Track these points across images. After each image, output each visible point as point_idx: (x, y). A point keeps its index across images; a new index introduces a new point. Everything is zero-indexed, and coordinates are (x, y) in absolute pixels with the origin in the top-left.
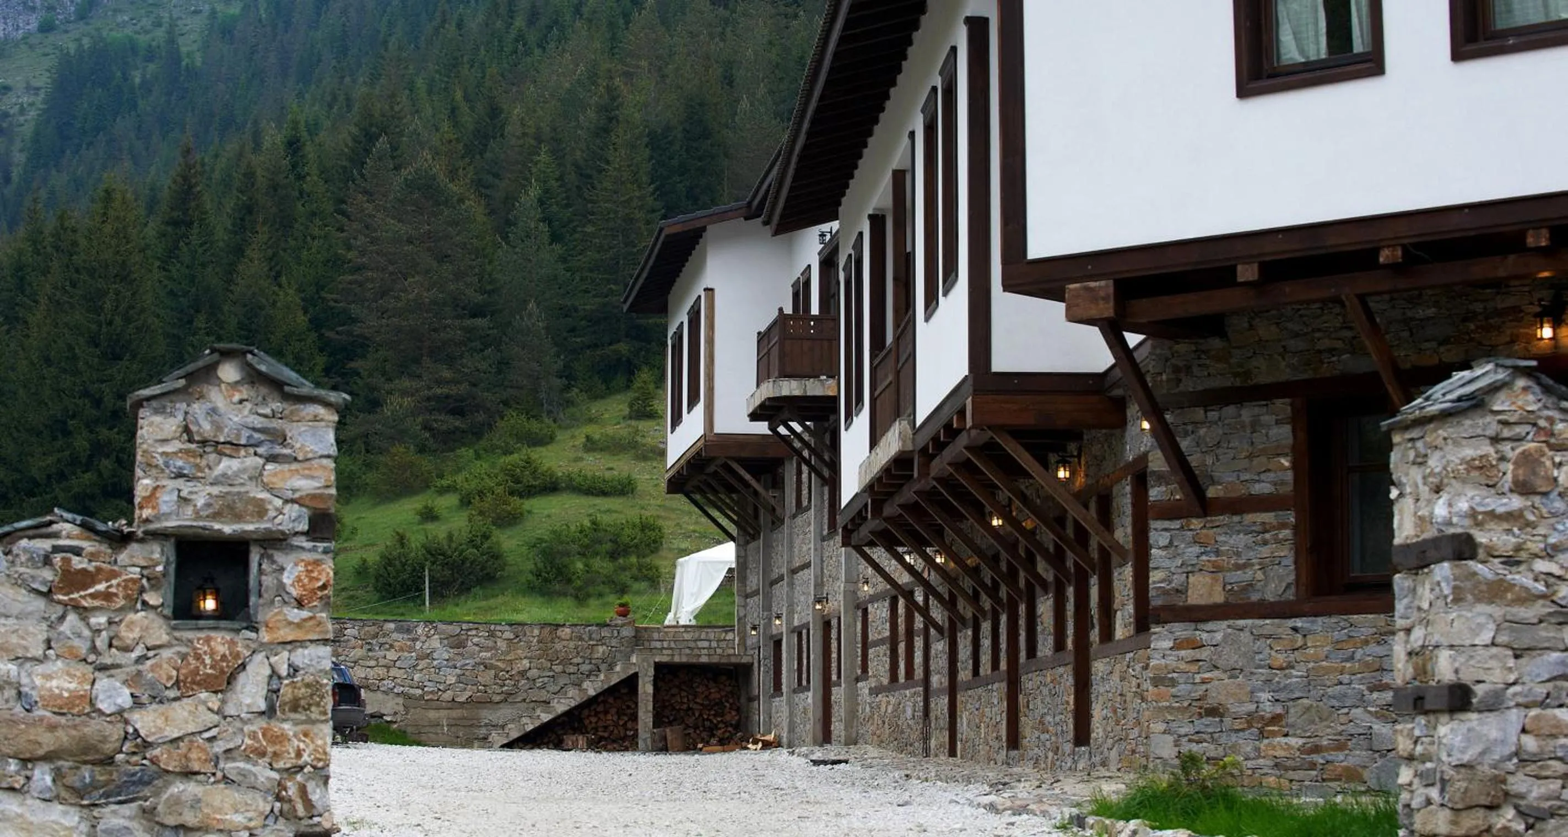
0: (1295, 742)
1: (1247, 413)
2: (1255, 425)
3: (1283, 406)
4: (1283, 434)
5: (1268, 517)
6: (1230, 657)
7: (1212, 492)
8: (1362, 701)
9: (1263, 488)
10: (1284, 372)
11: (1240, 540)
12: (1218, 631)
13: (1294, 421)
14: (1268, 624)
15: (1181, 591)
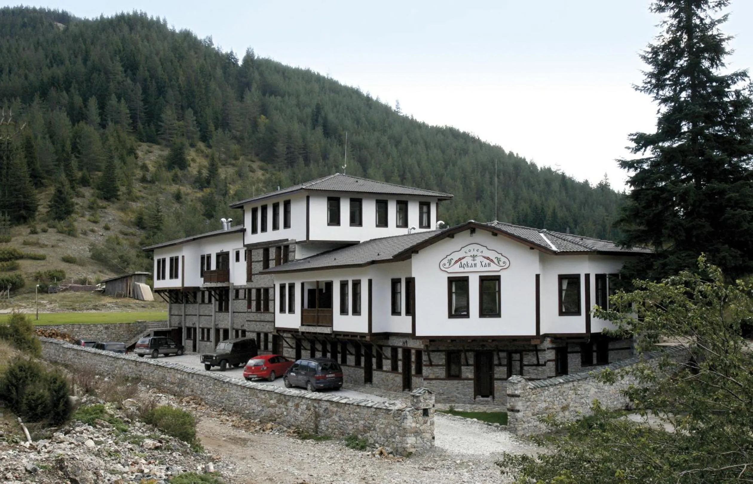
0: (445, 396)
1: (439, 353)
2: (440, 355)
3: (444, 353)
4: (444, 357)
5: (441, 367)
6: (436, 385)
7: (433, 363)
8: (455, 392)
9: (441, 363)
10: (444, 348)
11: (437, 370)
12: (434, 382)
13: (445, 355)
14: (441, 381)
15: (428, 376)
